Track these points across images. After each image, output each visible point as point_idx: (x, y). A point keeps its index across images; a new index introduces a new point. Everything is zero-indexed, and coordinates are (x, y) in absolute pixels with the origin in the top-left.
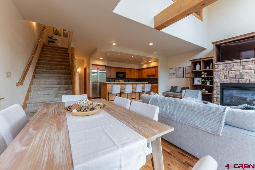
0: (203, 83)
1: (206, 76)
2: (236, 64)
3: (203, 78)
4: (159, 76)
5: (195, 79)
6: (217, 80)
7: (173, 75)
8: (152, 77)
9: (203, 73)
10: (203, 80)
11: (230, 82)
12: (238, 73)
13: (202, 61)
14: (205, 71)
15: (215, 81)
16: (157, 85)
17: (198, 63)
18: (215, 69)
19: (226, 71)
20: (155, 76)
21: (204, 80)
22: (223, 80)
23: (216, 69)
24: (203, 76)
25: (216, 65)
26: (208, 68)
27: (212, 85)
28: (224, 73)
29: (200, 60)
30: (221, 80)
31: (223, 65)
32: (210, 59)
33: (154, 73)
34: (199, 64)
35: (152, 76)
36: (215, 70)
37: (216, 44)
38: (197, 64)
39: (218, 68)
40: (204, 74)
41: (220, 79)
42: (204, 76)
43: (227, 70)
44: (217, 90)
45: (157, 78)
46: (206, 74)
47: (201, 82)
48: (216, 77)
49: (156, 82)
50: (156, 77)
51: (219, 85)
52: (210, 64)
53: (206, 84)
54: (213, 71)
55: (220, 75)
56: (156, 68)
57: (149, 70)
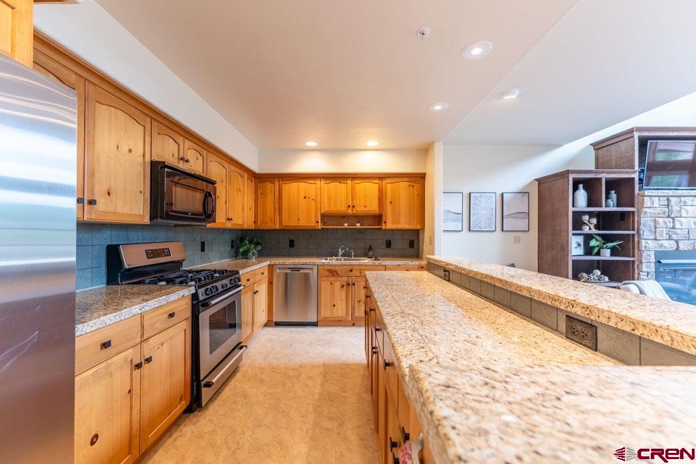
0: (588, 251)
2: (688, 200)
3: (588, 238)
7: (455, 221)
8: (346, 225)
9: (586, 218)
10: (595, 242)
11: (678, 247)
12: (693, 226)
13: (604, 180)
14: (591, 214)
15: (646, 247)
17: (581, 186)
19: (669, 217)
22: (663, 242)
23: (647, 210)
24: (586, 230)
26: (610, 202)
27: (633, 257)
28: (664, 222)
30: (660, 242)
31: (662, 198)
32: (627, 176)
33: (373, 208)
36: (645, 213)
39: (650, 207)
40: (590, 222)
41: (656, 239)
42: (590, 229)
43: (672, 215)
44: (648, 273)
46: (594, 221)
47: (582, 247)
48: (646, 234)
49: (371, 248)
50: (390, 226)
53: (598, 254)
54: (636, 214)
55: (656, 228)
56: (384, 182)
57: (341, 188)
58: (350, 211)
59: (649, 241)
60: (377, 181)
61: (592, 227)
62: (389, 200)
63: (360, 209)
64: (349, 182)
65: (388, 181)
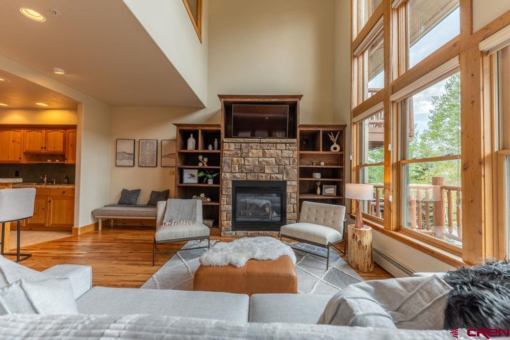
0: (201, 180)
1: (206, 166)
2: (254, 146)
3: (200, 170)
4: (80, 157)
5: (185, 170)
6: (228, 175)
7: (128, 159)
8: (49, 161)
9: (200, 157)
10: (201, 174)
11: (247, 178)
12: (257, 163)
13: (200, 131)
14: (204, 155)
15: (224, 177)
16: (70, 187)
17: (192, 135)
18: (224, 152)
19: (241, 157)
20: (63, 156)
21: (204, 175)
22: (236, 174)
23: (226, 152)
24: (200, 165)
25: (226, 142)
26: (210, 147)
27: (219, 184)
28: (238, 161)
29: (196, 128)
30: (234, 174)
31: (237, 144)
32: (215, 128)
33: (59, 148)
34: (193, 137)
35: (53, 156)
36: (225, 154)
37: (225, 100)
38: (190, 137)
39: (228, 150)
40: (203, 160)
41: (231, 172)
42: (203, 165)
43: (243, 156)
44: (227, 195)
45: (74, 166)
46: (206, 160)
47: (196, 178)
48: (225, 168)
49: (67, 177)
50: (70, 161)
51: (230, 185)
52: (215, 140)
53: (207, 183)
54: (221, 154)
55: (232, 164)
56: (67, 131)
57: (39, 135)
58: (43, 151)
59: (226, 174)
60: (62, 131)
61: (205, 164)
62: (70, 143)
63: (50, 149)
64: (44, 131)
65: (70, 130)
